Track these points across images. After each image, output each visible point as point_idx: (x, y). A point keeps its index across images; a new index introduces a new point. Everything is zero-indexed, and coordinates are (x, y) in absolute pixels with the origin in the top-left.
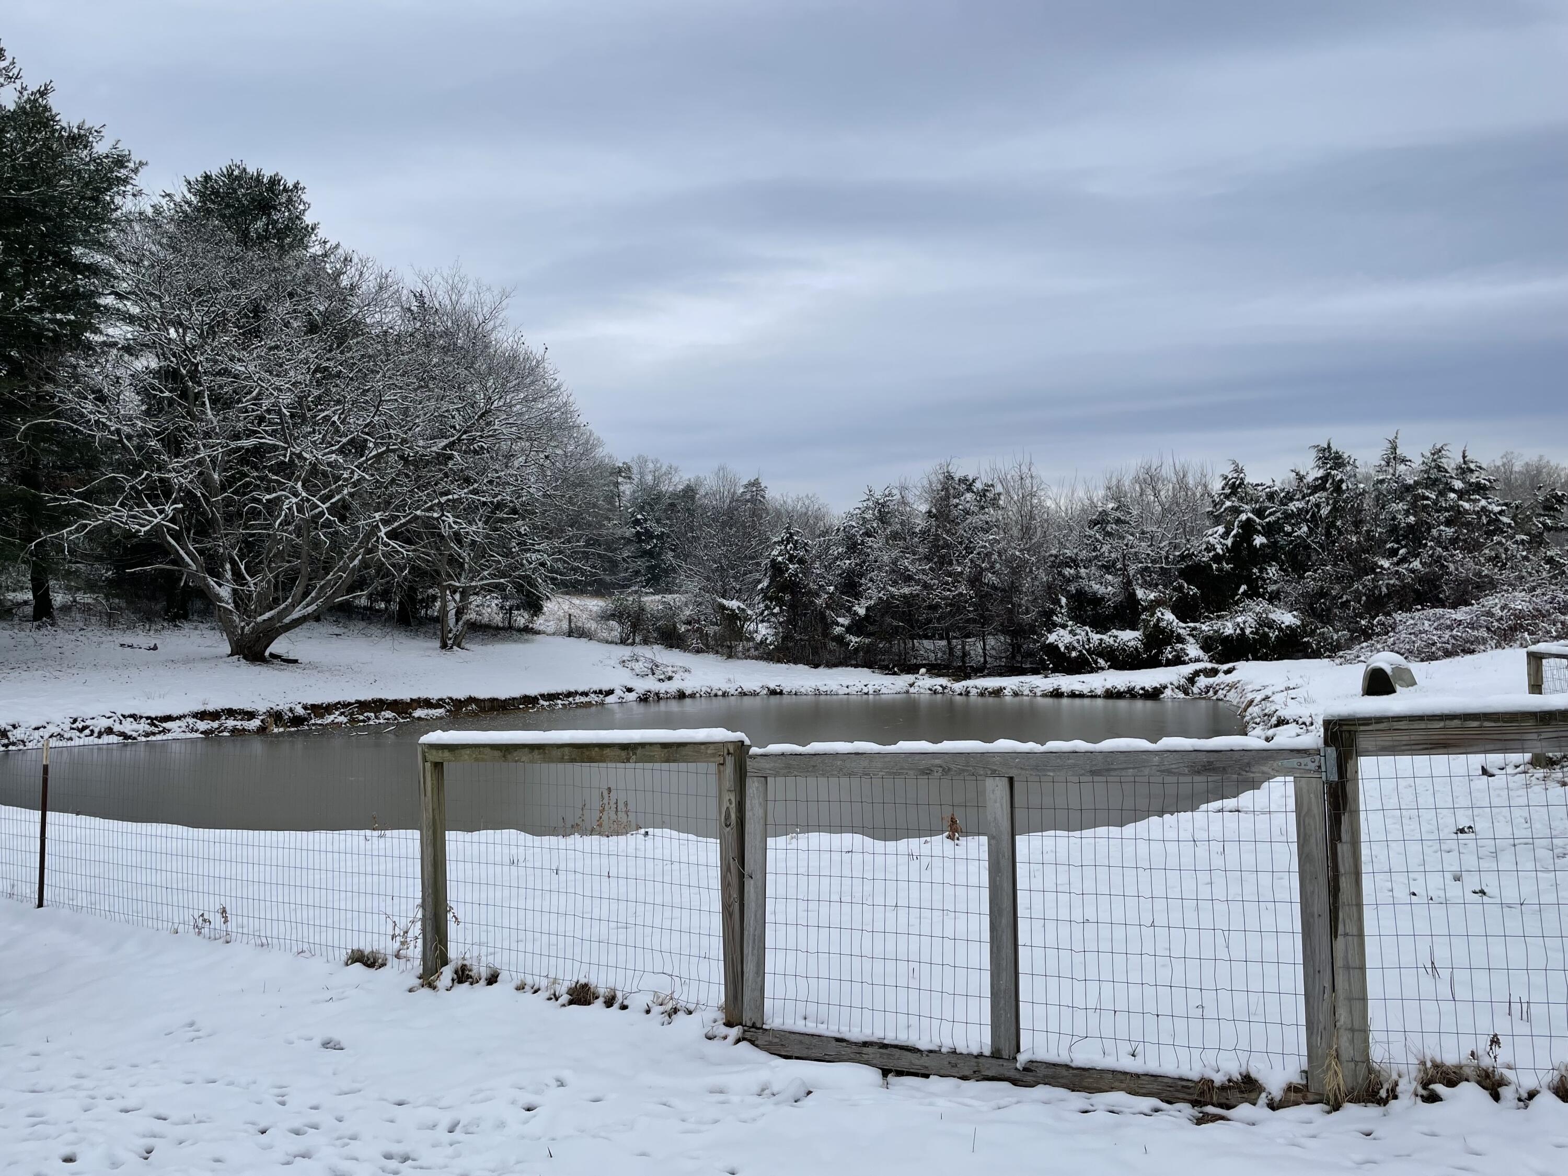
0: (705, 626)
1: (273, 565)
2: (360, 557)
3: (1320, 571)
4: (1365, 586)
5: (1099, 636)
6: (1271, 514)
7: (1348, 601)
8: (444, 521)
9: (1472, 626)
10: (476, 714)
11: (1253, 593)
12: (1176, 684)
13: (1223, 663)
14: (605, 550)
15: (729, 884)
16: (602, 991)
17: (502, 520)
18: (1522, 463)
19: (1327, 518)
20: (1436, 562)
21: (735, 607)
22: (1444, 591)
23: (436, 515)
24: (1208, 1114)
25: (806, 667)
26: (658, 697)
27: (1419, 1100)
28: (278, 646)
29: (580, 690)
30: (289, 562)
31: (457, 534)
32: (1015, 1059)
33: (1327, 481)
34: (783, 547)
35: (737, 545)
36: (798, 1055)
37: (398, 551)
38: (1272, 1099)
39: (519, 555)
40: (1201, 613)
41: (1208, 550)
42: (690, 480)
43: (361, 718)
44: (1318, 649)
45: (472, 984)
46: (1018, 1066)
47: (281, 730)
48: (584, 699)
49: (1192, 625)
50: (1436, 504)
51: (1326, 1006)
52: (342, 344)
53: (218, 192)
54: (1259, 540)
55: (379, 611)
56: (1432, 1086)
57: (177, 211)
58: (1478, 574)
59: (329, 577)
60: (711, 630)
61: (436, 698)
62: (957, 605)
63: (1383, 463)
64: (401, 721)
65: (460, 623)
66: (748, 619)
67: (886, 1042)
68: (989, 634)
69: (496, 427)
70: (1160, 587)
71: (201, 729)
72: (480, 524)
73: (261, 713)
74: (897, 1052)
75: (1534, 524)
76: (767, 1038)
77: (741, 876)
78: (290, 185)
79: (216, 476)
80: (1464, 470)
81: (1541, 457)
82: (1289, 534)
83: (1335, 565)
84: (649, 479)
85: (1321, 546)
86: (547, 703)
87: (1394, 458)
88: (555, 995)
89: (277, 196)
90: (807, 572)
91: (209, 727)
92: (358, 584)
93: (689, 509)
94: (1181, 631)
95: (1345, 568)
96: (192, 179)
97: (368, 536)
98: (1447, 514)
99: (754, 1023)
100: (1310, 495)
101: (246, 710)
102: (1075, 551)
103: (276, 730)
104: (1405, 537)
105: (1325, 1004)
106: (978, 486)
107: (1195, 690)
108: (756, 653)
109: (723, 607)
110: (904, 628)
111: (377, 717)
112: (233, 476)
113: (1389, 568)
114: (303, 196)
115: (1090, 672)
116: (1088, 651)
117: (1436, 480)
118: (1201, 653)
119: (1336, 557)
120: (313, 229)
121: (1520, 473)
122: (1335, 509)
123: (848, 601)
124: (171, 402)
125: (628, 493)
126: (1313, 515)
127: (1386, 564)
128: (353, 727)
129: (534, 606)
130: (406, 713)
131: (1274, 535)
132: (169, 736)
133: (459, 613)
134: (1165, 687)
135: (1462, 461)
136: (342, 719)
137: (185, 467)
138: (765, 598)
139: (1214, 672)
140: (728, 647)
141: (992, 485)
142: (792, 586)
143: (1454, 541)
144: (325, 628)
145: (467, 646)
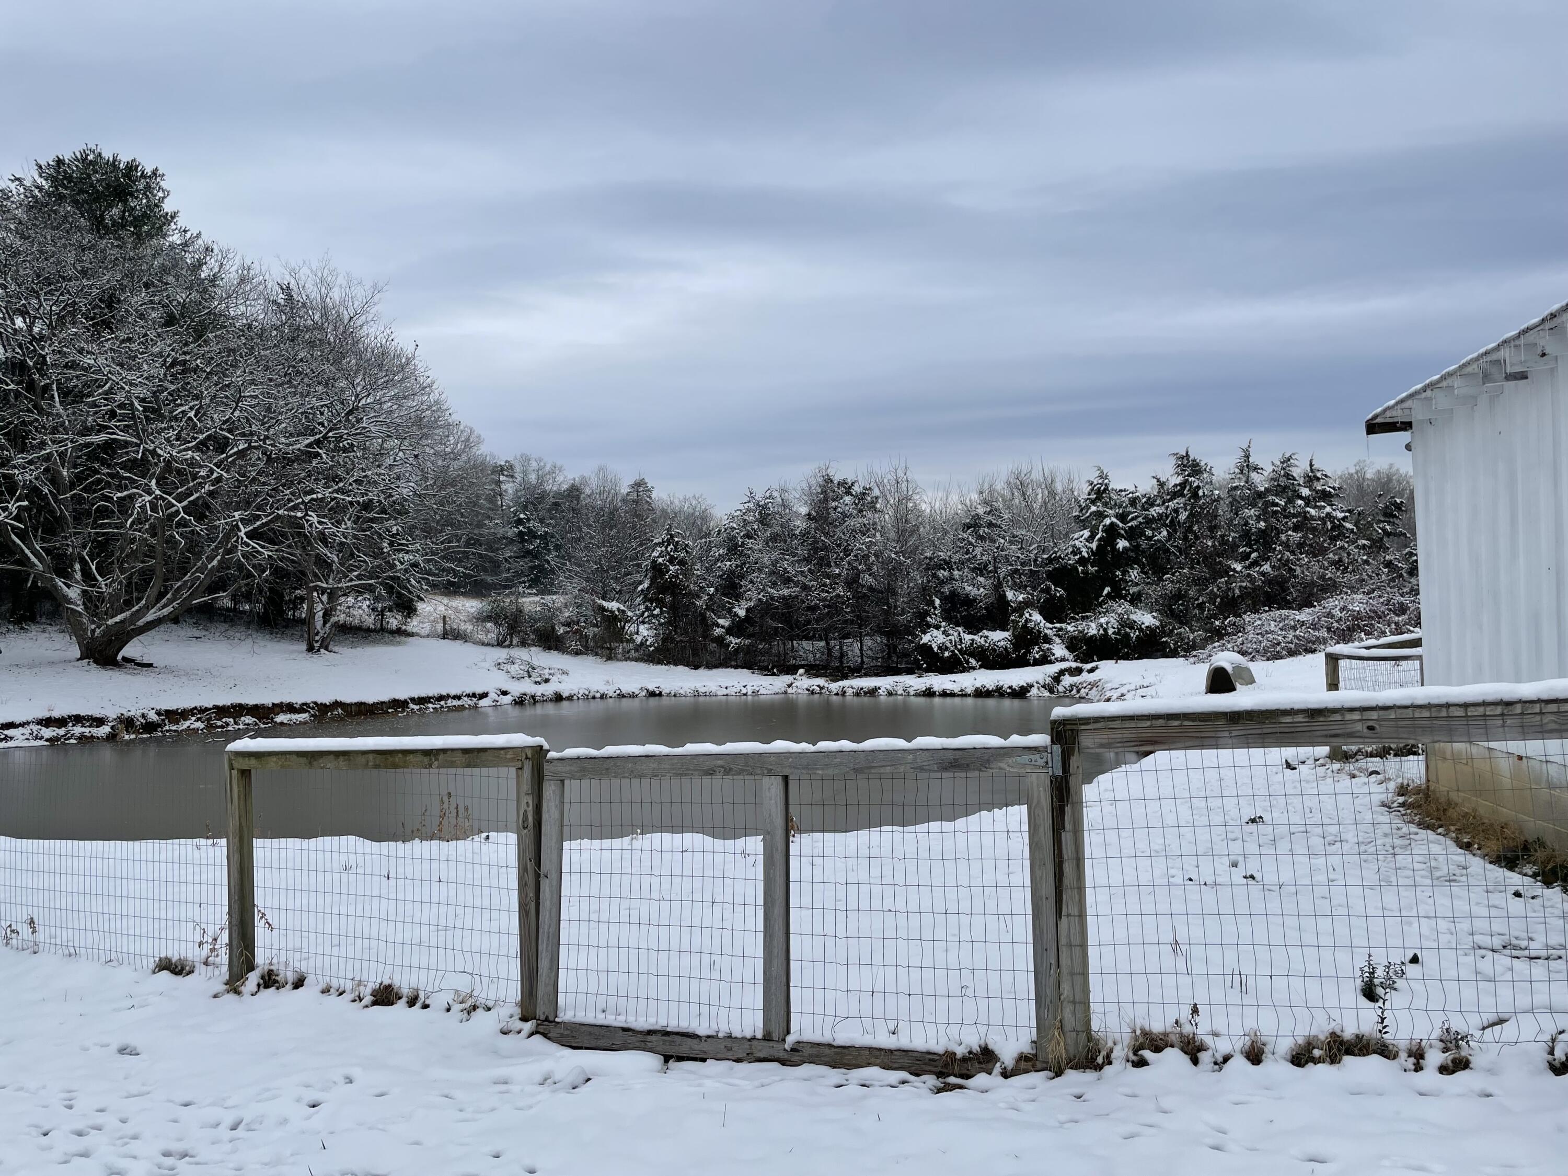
0: (584, 628)
1: (126, 565)
2: (219, 557)
3: (1177, 574)
4: (1219, 588)
5: (971, 637)
6: (1133, 519)
7: (1204, 603)
8: (307, 521)
9: (1315, 626)
10: (342, 719)
11: (1116, 595)
12: (1042, 682)
13: (1087, 662)
14: (486, 550)
15: (526, 884)
16: (405, 991)
17: (373, 520)
18: (1374, 471)
19: (1184, 523)
20: (1285, 565)
21: (614, 609)
22: (1291, 593)
23: (299, 514)
24: (949, 1084)
25: (687, 668)
26: (534, 700)
27: (1129, 1065)
28: (130, 650)
29: (453, 693)
30: (143, 562)
31: (322, 533)
32: (784, 1040)
33: (1185, 487)
34: (663, 549)
35: (617, 545)
36: (588, 1046)
37: (258, 552)
38: (1005, 1068)
39: (389, 555)
40: (1067, 615)
41: (1074, 553)
42: (574, 479)
43: (219, 723)
44: (1176, 649)
45: (278, 988)
46: (787, 1047)
47: (133, 736)
48: (456, 703)
49: (1058, 625)
50: (1285, 510)
51: (1052, 981)
52: (201, 337)
53: (71, 176)
54: (1122, 544)
55: (244, 612)
56: (1140, 1052)
57: (26, 196)
58: (1322, 577)
59: (186, 578)
60: (591, 631)
61: (300, 702)
62: (834, 606)
63: (1237, 471)
64: (262, 726)
65: (328, 625)
66: (628, 620)
67: (668, 1029)
68: (866, 635)
69: (364, 425)
70: (1028, 589)
71: (47, 736)
72: (349, 523)
73: (110, 719)
74: (678, 1039)
75: (1375, 529)
76: (558, 1031)
77: (537, 876)
78: (148, 171)
79: (65, 473)
80: (1311, 479)
81: (1391, 466)
82: (1149, 538)
83: (1192, 568)
84: (533, 478)
85: (1180, 550)
86: (418, 707)
87: (1248, 466)
88: (359, 997)
89: (134, 182)
90: (687, 573)
91: (55, 734)
92: (217, 586)
93: (573, 510)
94: (1048, 632)
95: (1202, 571)
96: (43, 163)
97: (227, 537)
98: (1295, 520)
99: (547, 1017)
100: (1169, 501)
101: (95, 716)
102: (949, 554)
103: (127, 737)
104: (1257, 541)
105: (1051, 979)
106: (857, 489)
107: (1061, 689)
108: (636, 655)
109: (603, 609)
110: (783, 629)
111: (236, 723)
112: (82, 472)
113: (1241, 572)
114: (162, 183)
115: (962, 672)
116: (960, 651)
117: (1286, 487)
118: (1066, 653)
119: (1192, 560)
120: (173, 217)
121: (1373, 480)
122: (1191, 515)
123: (728, 602)
124: (17, 394)
125: (510, 491)
126: (1172, 521)
127: (1238, 567)
128: (210, 732)
129: (408, 608)
130: (268, 718)
131: (1136, 539)
132: (11, 744)
133: (327, 615)
134: (1032, 686)
135: (1309, 469)
136: (199, 725)
137: (31, 462)
138: (646, 599)
139: (1078, 671)
140: (608, 648)
141: (870, 488)
142: (672, 587)
143: (1301, 545)
144: (185, 631)
145: (336, 649)
